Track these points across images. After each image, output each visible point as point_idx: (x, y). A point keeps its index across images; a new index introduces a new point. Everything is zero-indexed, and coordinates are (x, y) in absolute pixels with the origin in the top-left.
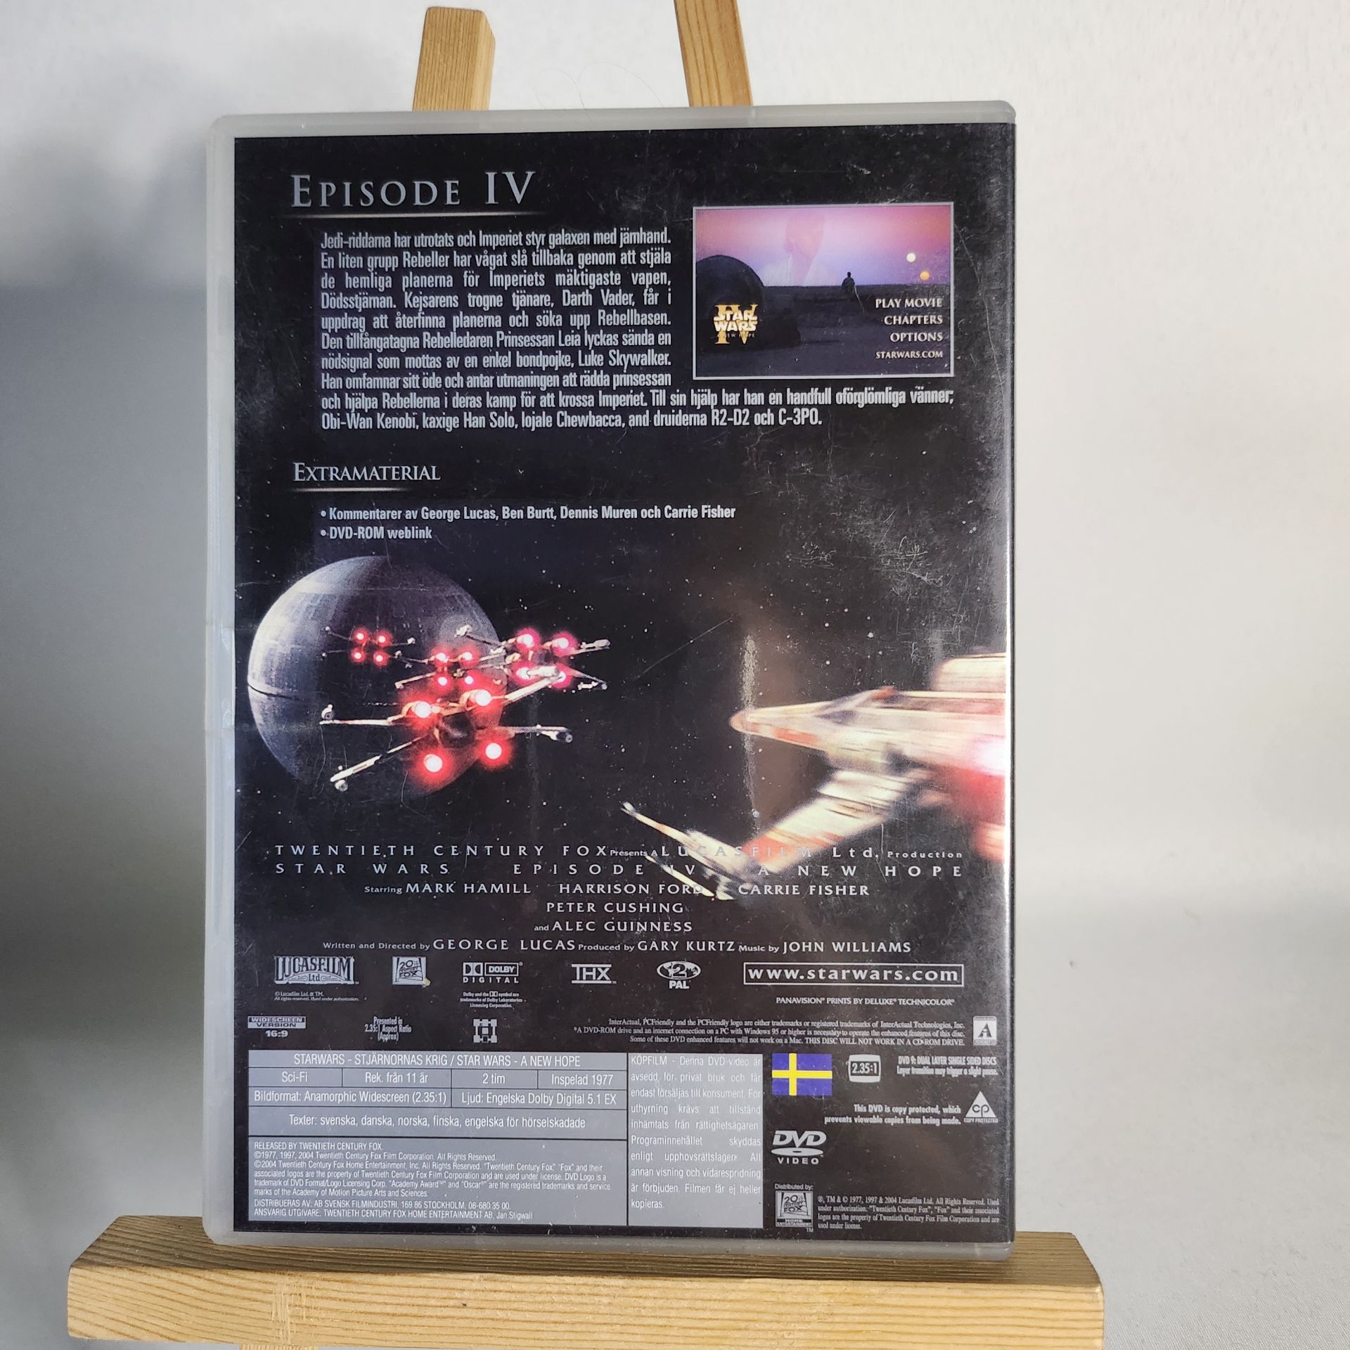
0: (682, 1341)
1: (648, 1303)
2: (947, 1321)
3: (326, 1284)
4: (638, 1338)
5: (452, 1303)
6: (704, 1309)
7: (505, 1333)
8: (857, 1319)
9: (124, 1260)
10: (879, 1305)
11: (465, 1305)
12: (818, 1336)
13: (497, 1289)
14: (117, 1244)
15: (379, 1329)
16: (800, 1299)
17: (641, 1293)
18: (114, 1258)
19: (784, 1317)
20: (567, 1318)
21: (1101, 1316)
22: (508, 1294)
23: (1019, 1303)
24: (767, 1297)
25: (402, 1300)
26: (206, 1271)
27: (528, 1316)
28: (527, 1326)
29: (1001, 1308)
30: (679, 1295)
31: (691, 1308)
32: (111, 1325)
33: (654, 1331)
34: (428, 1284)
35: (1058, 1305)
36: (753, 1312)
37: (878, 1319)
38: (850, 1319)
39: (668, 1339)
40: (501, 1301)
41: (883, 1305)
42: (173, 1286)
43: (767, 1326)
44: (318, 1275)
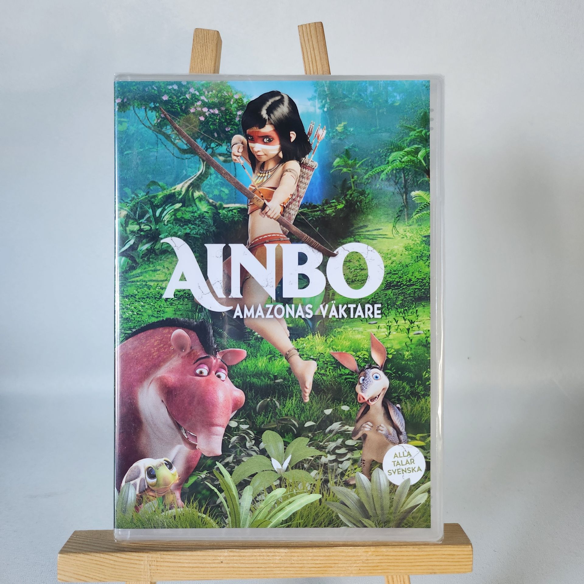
0: (308, 572)
1: (295, 558)
2: (413, 561)
3: (164, 556)
4: (291, 572)
5: (217, 561)
6: (317, 560)
7: (238, 573)
8: (377, 561)
9: (80, 550)
10: (386, 555)
11: (222, 562)
12: (362, 568)
13: (235, 555)
14: (76, 543)
15: (187, 573)
16: (355, 554)
17: (293, 554)
18: (76, 549)
19: (349, 562)
20: (263, 566)
21: (471, 556)
22: (239, 558)
23: (440, 553)
24: (343, 554)
25: (196, 561)
26: (115, 553)
27: (247, 566)
28: (247, 569)
29: (433, 555)
30: (308, 554)
31: (312, 560)
32: (76, 576)
33: (298, 569)
34: (207, 555)
35: (455, 553)
36: (337, 560)
37: (386, 561)
38: (375, 561)
39: (303, 572)
40: (237, 560)
41: (388, 555)
42: (102, 560)
43: (342, 565)
44: (162, 553)
